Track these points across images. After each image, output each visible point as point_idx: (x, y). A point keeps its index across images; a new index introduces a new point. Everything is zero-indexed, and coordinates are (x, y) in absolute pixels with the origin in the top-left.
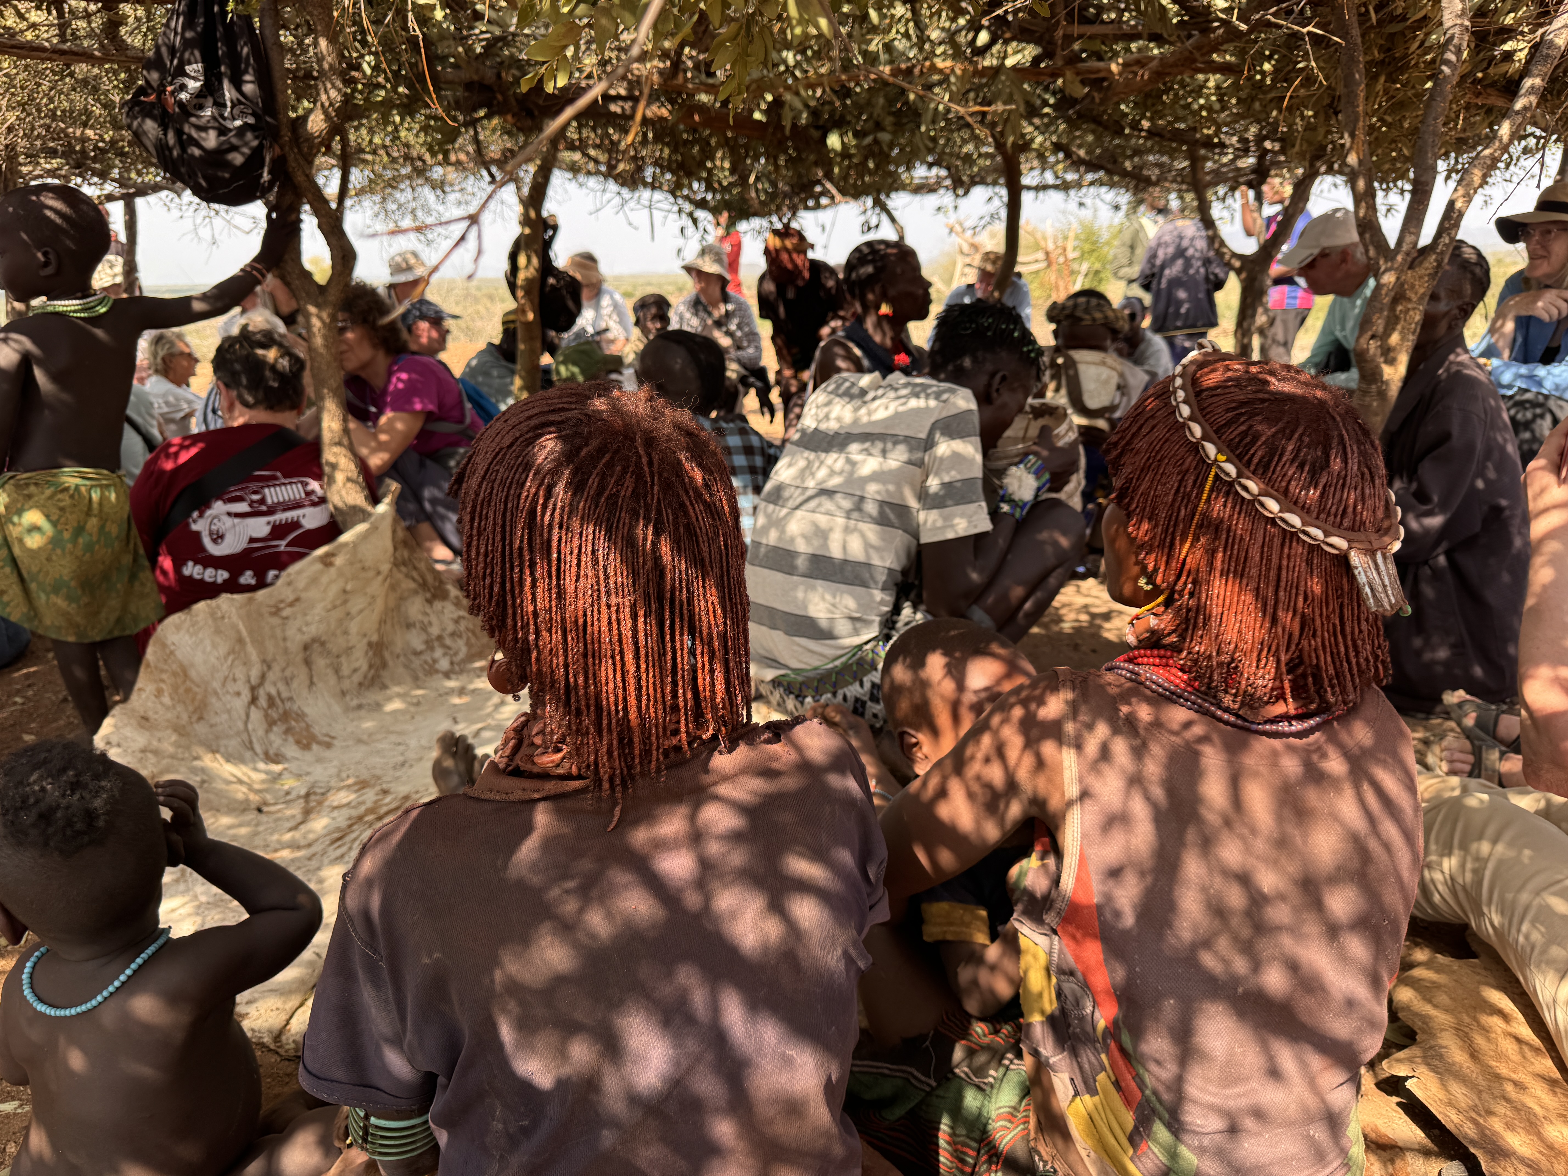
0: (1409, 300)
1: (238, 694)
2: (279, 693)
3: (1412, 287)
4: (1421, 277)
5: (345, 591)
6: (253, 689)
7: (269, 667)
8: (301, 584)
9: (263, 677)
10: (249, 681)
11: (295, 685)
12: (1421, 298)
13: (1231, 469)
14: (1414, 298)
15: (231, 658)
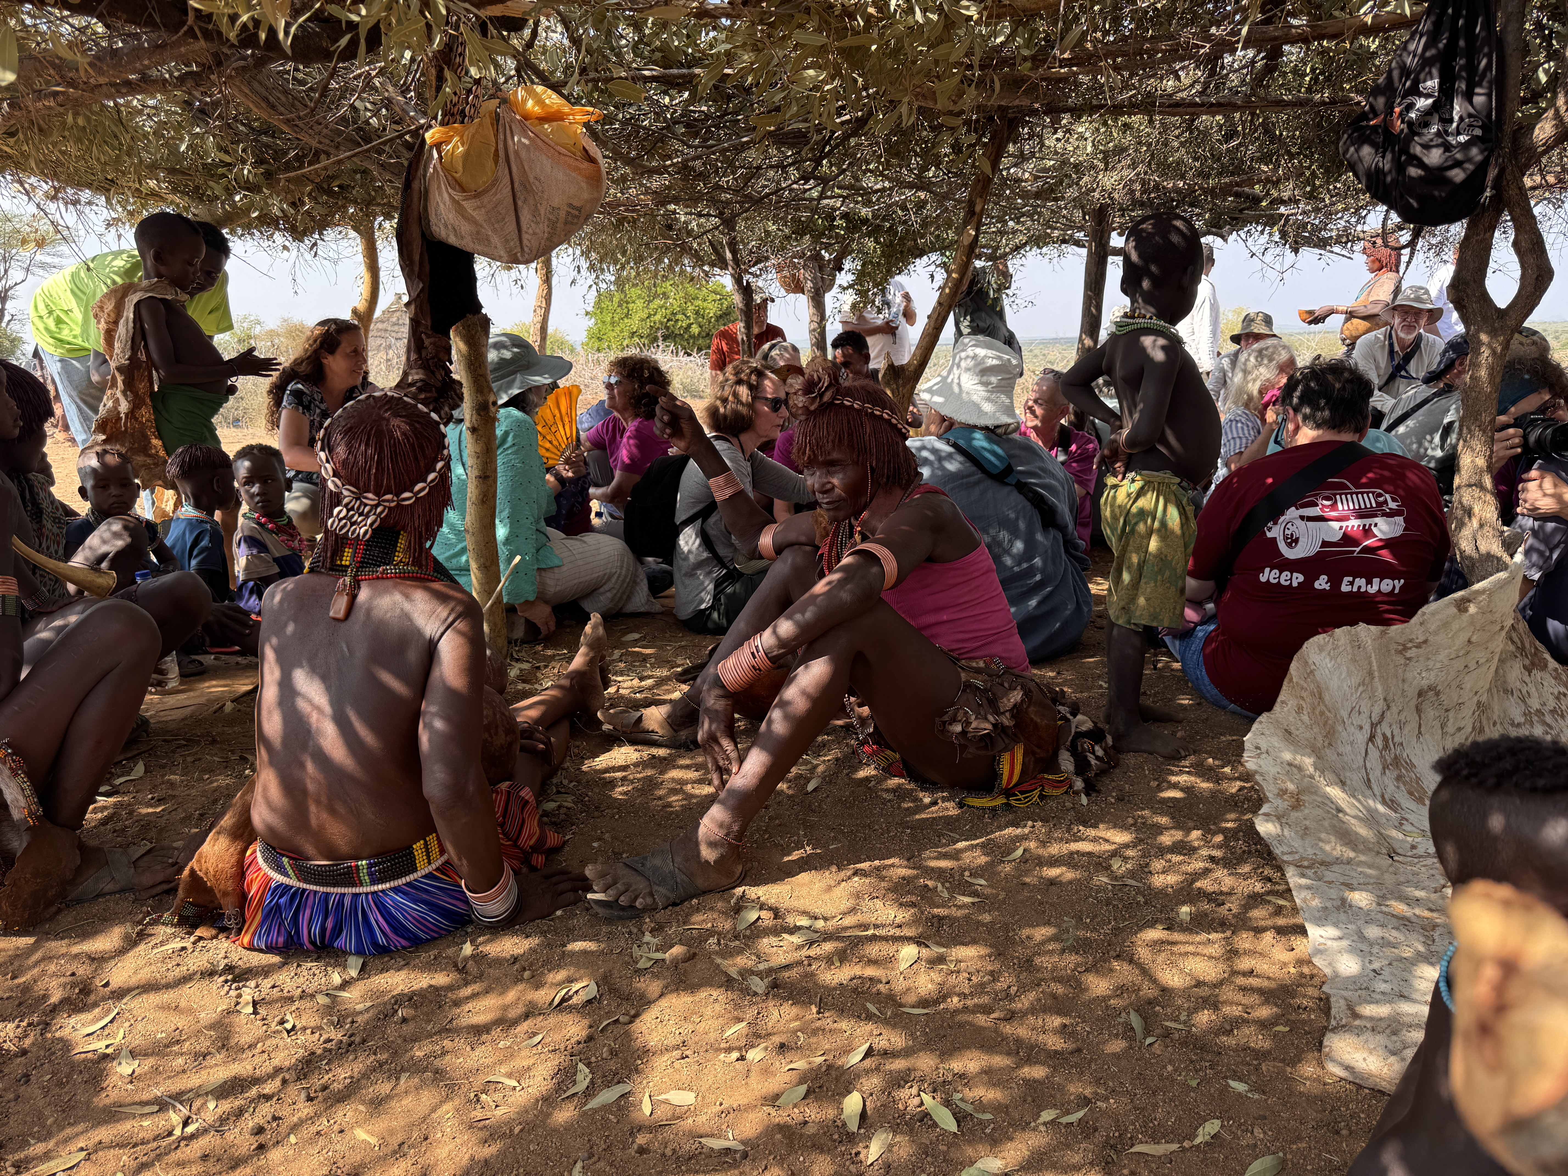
1: (1361, 728)
2: (1393, 737)
5: (1470, 642)
6: (1373, 726)
7: (1389, 707)
8: (1433, 625)
9: (1382, 716)
10: (1371, 717)
11: (1406, 731)
15: (1361, 689)
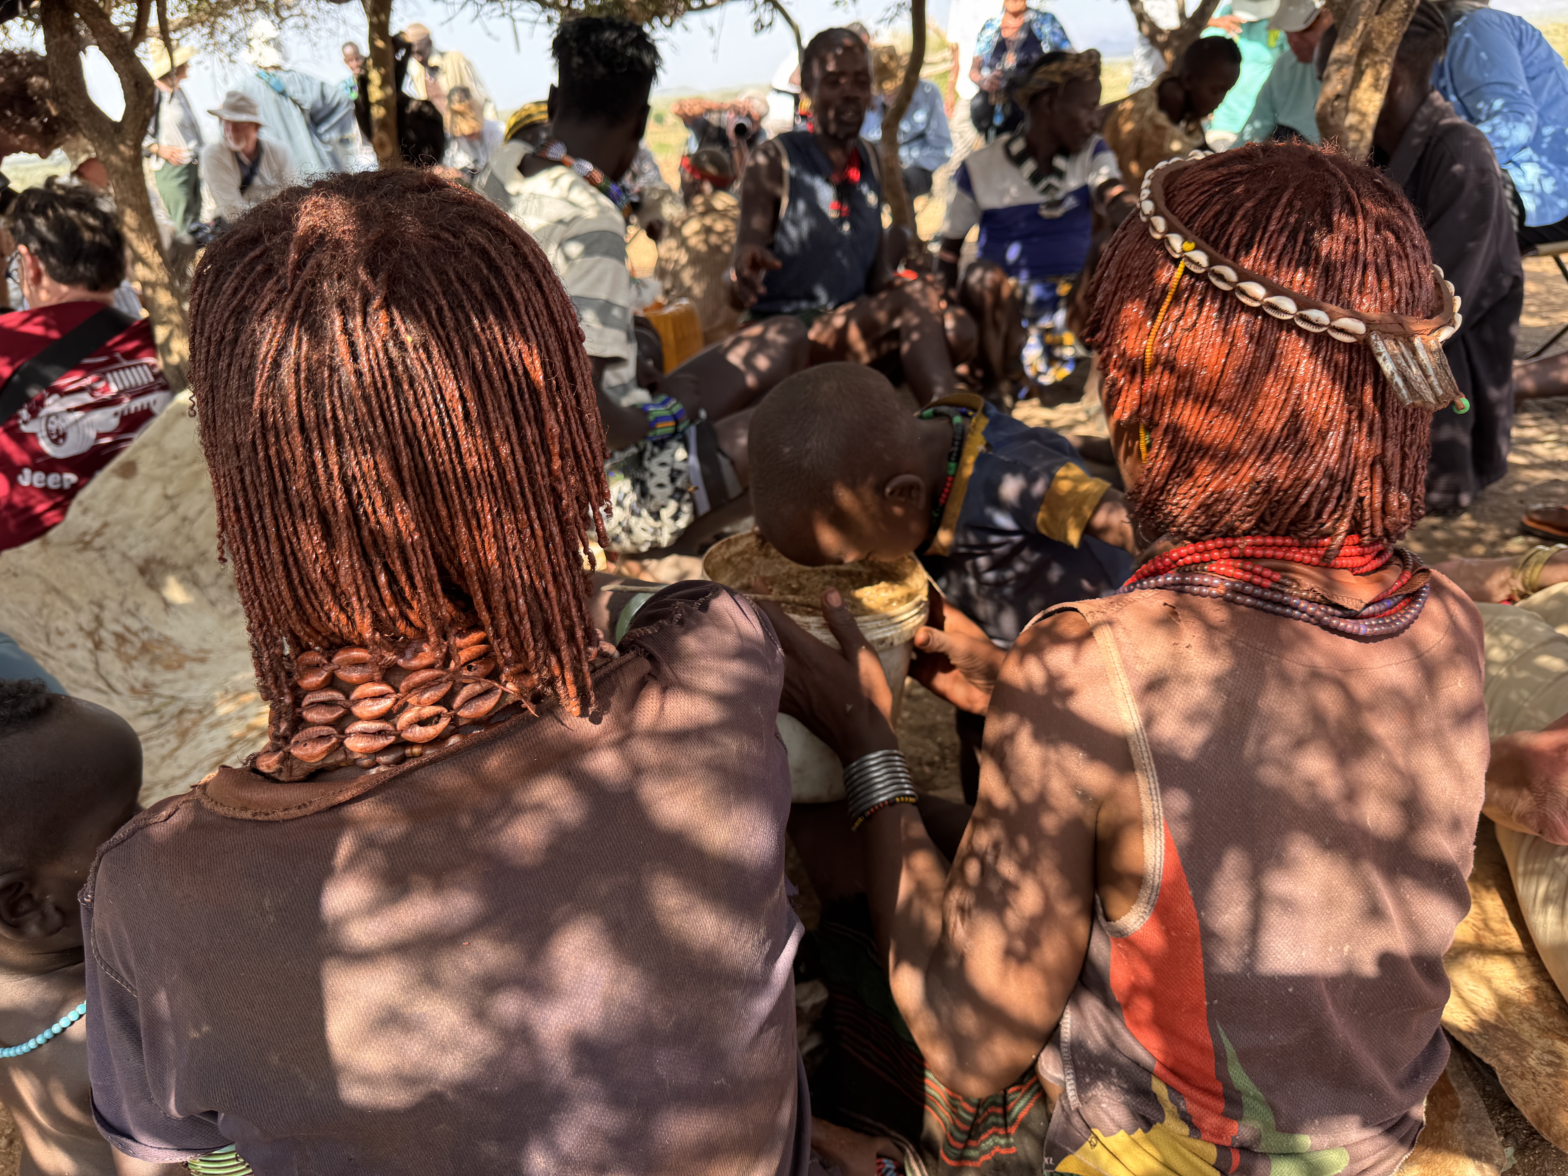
0: (1376, 51)
1: (73, 646)
2: (128, 629)
3: (1380, 35)
4: (1389, 23)
5: (167, 497)
6: (90, 634)
7: (101, 606)
8: (102, 506)
9: (98, 620)
10: (81, 629)
11: (145, 612)
12: (1390, 48)
13: (1201, 258)
14: (1382, 48)
